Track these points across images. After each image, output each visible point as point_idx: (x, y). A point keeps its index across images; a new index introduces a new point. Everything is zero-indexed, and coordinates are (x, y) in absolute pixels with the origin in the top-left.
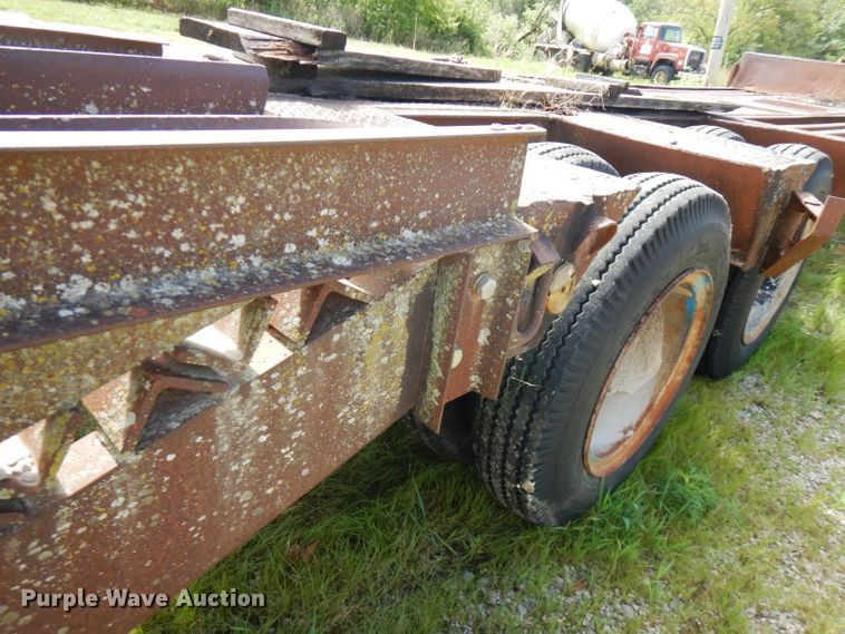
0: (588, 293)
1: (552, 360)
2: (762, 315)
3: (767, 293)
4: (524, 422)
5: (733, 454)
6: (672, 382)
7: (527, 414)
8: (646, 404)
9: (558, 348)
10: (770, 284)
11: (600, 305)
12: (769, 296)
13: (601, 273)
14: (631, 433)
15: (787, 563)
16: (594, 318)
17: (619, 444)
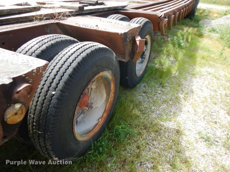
0: (52, 97)
1: (45, 123)
2: (143, 66)
3: (143, 60)
4: (43, 144)
5: (136, 112)
6: (110, 101)
7: (43, 141)
8: (104, 109)
9: (46, 118)
10: (143, 57)
11: (56, 101)
12: (144, 61)
13: (55, 88)
14: (100, 120)
15: (149, 144)
16: (55, 106)
17: (96, 125)
